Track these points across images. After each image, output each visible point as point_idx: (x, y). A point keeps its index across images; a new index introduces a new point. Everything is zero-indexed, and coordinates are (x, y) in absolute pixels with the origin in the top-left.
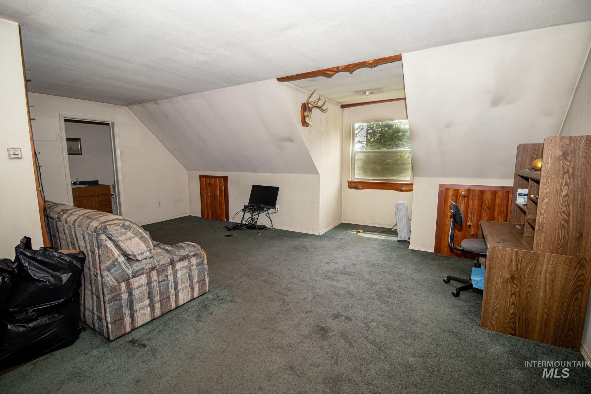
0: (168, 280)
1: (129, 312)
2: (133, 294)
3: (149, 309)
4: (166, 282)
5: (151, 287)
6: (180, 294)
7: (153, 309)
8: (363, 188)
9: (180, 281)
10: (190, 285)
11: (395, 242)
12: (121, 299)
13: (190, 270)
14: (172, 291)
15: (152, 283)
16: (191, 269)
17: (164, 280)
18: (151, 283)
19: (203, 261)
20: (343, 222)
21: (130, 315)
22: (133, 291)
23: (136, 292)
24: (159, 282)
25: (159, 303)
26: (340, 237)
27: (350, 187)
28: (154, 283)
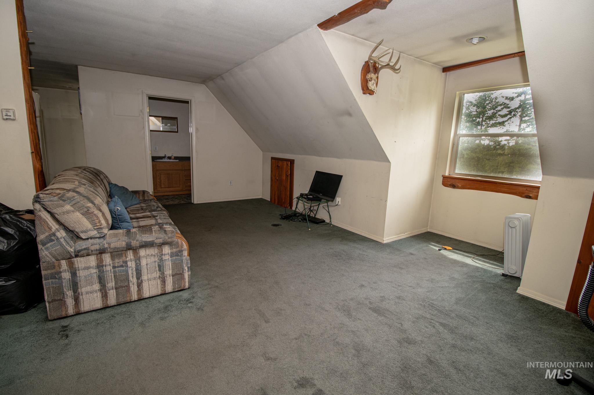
0: (127, 266)
1: (73, 294)
2: (78, 275)
3: (99, 294)
4: (124, 268)
5: (103, 271)
6: (145, 285)
7: (105, 296)
8: (463, 188)
9: (144, 271)
10: (159, 276)
11: (496, 275)
12: (60, 278)
13: (161, 260)
14: (133, 280)
15: (104, 267)
16: (162, 258)
17: (122, 266)
18: (102, 266)
19: (181, 251)
20: (429, 230)
21: (73, 297)
22: (78, 272)
23: (81, 274)
24: (114, 267)
25: (114, 290)
26: (412, 250)
27: (445, 184)
28: (107, 267)
